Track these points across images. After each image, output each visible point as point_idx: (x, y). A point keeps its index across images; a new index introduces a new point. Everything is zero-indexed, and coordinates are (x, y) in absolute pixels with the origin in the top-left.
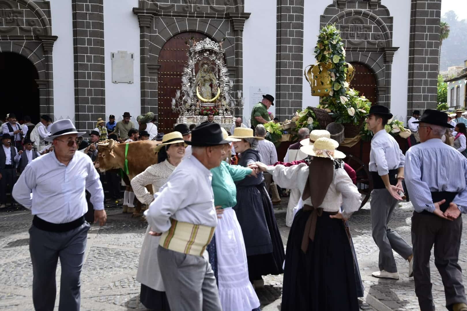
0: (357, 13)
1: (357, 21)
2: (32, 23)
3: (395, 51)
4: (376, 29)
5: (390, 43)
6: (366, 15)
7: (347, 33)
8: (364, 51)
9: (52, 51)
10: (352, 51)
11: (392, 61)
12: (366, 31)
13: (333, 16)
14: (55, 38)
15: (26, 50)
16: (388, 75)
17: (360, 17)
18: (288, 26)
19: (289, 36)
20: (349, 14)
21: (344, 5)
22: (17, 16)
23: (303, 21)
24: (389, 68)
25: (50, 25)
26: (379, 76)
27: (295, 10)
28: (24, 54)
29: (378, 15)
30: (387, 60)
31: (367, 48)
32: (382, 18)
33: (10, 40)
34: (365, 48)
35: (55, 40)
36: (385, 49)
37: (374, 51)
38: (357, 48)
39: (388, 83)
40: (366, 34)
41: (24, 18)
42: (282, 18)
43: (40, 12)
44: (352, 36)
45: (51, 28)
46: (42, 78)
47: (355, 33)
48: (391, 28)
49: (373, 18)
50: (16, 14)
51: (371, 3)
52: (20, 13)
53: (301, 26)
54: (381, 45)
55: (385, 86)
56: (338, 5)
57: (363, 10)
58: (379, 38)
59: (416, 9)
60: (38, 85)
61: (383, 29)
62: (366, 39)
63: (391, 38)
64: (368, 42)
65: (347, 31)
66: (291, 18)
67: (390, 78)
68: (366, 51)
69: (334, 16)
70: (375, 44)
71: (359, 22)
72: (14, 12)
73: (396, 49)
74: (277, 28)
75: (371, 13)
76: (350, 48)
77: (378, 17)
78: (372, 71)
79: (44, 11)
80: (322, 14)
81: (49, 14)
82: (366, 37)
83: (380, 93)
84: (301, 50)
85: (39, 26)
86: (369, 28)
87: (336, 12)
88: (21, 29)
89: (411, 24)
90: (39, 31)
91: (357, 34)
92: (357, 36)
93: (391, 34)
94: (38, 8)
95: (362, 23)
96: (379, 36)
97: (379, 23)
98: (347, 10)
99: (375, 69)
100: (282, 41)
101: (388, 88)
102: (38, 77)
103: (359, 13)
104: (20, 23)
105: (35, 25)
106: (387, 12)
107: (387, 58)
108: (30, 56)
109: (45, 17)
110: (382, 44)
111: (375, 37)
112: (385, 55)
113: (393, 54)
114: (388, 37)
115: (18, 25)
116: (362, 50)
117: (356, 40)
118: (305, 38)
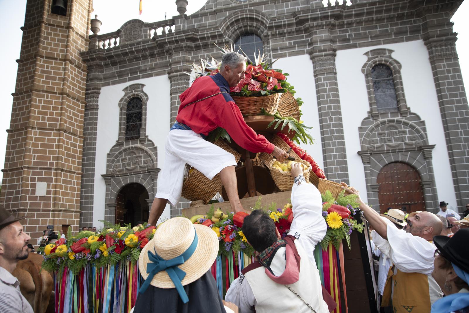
0: (390, 121)
1: (392, 128)
2: (146, 162)
3: (433, 148)
4: (410, 132)
5: (426, 142)
6: (399, 122)
7: (385, 139)
8: (403, 151)
9: (157, 179)
10: (391, 152)
11: (431, 158)
12: (402, 135)
13: (369, 127)
14: (159, 170)
15: (142, 180)
16: (431, 170)
17: (394, 124)
18: (330, 138)
19: (333, 146)
20: (383, 123)
21: (378, 116)
22: (138, 159)
23: (343, 133)
24: (430, 164)
25: (157, 161)
26: (421, 171)
27: (335, 126)
28: (141, 183)
29: (411, 121)
30: (426, 157)
31: (405, 149)
32: (415, 123)
33: (134, 174)
34: (403, 149)
35: (159, 171)
36: (423, 148)
37: (413, 151)
38: (396, 150)
39: (432, 177)
40: (402, 137)
41: (143, 160)
42: (325, 133)
43: (151, 154)
44: (390, 140)
45: (157, 164)
46: (150, 198)
47: (392, 138)
48: (425, 130)
49: (406, 124)
50: (139, 158)
51: (401, 112)
52: (140, 157)
53: (342, 137)
54: (418, 145)
55: (429, 179)
56: (373, 117)
57: (396, 119)
58: (414, 139)
59: (445, 112)
60: (148, 203)
61: (418, 131)
62: (403, 141)
63: (427, 137)
64: (406, 144)
65: (384, 136)
66: (332, 132)
67: (433, 172)
68: (405, 151)
69: (371, 126)
70: (412, 145)
71: (394, 128)
72: (137, 157)
73: (433, 147)
74: (322, 141)
75: (403, 120)
76: (389, 150)
77: (410, 123)
78: (413, 168)
79: (154, 153)
80: (360, 126)
81: (156, 155)
82: (403, 139)
83: (425, 186)
84: (345, 156)
85: (150, 163)
86: (404, 132)
87: (371, 123)
88: (140, 167)
89: (444, 124)
90: (150, 166)
91: (394, 138)
92: (394, 140)
93: (426, 134)
94: (150, 152)
95: (396, 128)
96: (414, 137)
97: (412, 127)
98: (381, 120)
99: (416, 166)
100: (326, 151)
101: (432, 181)
102: (148, 198)
103: (393, 121)
104: (140, 163)
105: (148, 163)
106: (418, 117)
107: (426, 155)
108: (144, 184)
109: (154, 157)
110: (418, 143)
111: (411, 139)
112: (423, 152)
113: (431, 151)
114: (424, 137)
115: (139, 165)
116: (401, 151)
117: (394, 143)
118: (347, 147)
